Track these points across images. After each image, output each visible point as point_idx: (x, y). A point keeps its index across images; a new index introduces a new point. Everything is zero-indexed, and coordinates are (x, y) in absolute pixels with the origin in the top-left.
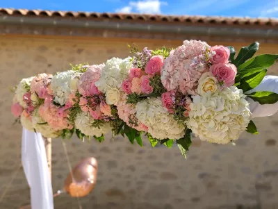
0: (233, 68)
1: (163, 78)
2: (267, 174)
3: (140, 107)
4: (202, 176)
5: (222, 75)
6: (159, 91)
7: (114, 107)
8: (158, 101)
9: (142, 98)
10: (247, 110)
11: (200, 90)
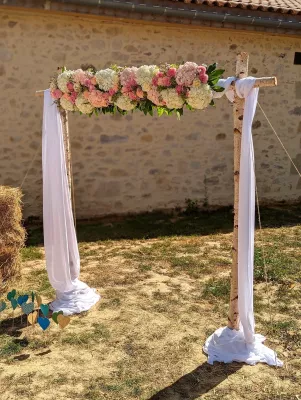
0: (207, 76)
1: (177, 79)
2: (215, 168)
3: (163, 93)
4: (152, 172)
5: (202, 79)
6: (174, 85)
7: (145, 93)
8: (174, 90)
9: (164, 88)
10: (212, 95)
11: (194, 85)
